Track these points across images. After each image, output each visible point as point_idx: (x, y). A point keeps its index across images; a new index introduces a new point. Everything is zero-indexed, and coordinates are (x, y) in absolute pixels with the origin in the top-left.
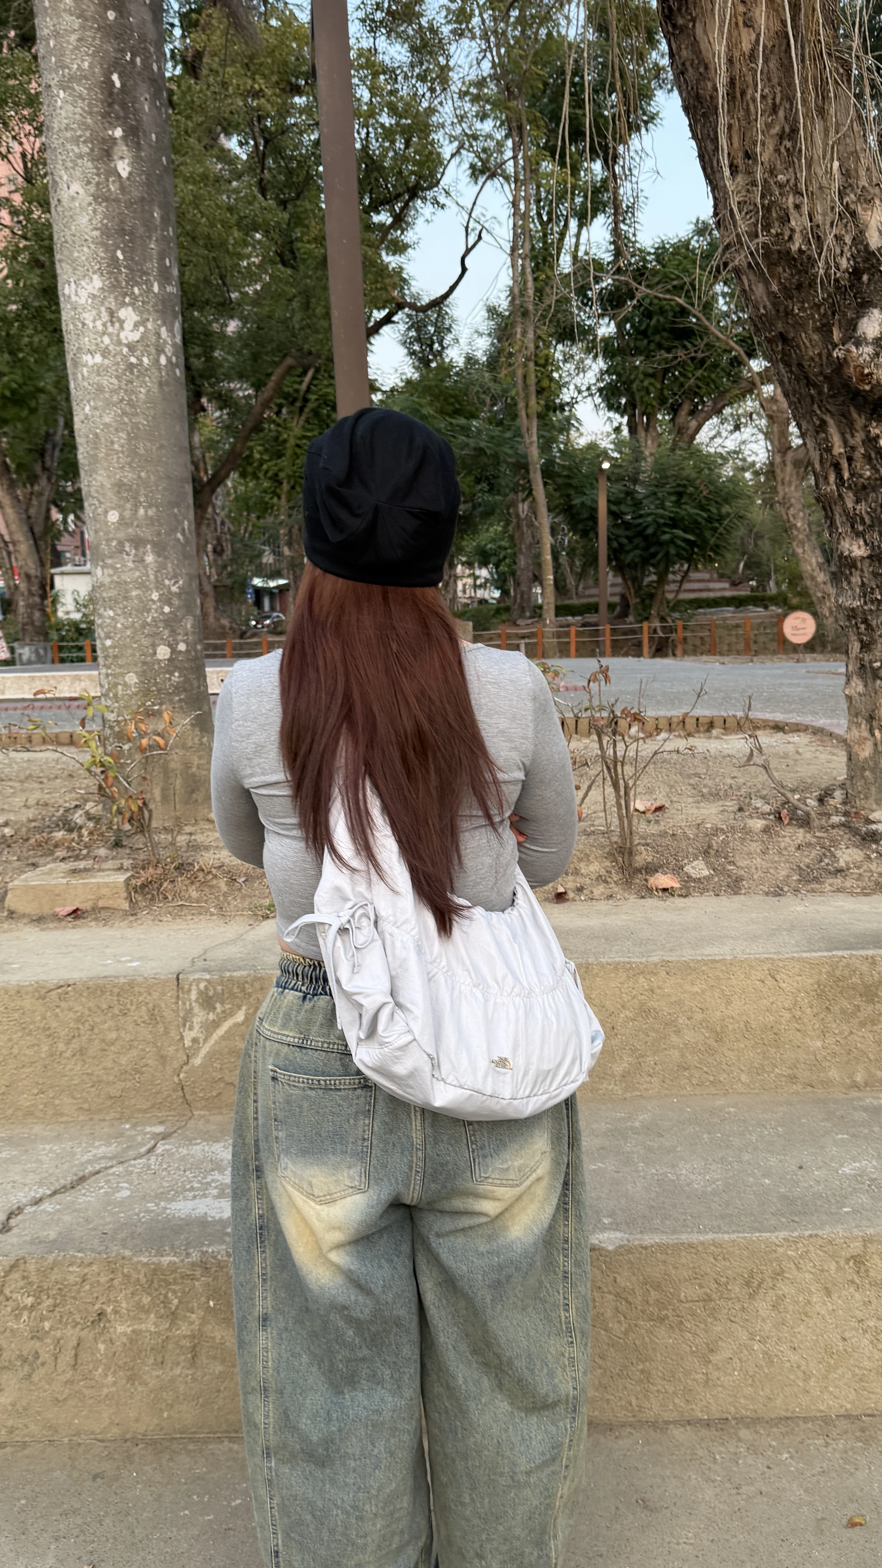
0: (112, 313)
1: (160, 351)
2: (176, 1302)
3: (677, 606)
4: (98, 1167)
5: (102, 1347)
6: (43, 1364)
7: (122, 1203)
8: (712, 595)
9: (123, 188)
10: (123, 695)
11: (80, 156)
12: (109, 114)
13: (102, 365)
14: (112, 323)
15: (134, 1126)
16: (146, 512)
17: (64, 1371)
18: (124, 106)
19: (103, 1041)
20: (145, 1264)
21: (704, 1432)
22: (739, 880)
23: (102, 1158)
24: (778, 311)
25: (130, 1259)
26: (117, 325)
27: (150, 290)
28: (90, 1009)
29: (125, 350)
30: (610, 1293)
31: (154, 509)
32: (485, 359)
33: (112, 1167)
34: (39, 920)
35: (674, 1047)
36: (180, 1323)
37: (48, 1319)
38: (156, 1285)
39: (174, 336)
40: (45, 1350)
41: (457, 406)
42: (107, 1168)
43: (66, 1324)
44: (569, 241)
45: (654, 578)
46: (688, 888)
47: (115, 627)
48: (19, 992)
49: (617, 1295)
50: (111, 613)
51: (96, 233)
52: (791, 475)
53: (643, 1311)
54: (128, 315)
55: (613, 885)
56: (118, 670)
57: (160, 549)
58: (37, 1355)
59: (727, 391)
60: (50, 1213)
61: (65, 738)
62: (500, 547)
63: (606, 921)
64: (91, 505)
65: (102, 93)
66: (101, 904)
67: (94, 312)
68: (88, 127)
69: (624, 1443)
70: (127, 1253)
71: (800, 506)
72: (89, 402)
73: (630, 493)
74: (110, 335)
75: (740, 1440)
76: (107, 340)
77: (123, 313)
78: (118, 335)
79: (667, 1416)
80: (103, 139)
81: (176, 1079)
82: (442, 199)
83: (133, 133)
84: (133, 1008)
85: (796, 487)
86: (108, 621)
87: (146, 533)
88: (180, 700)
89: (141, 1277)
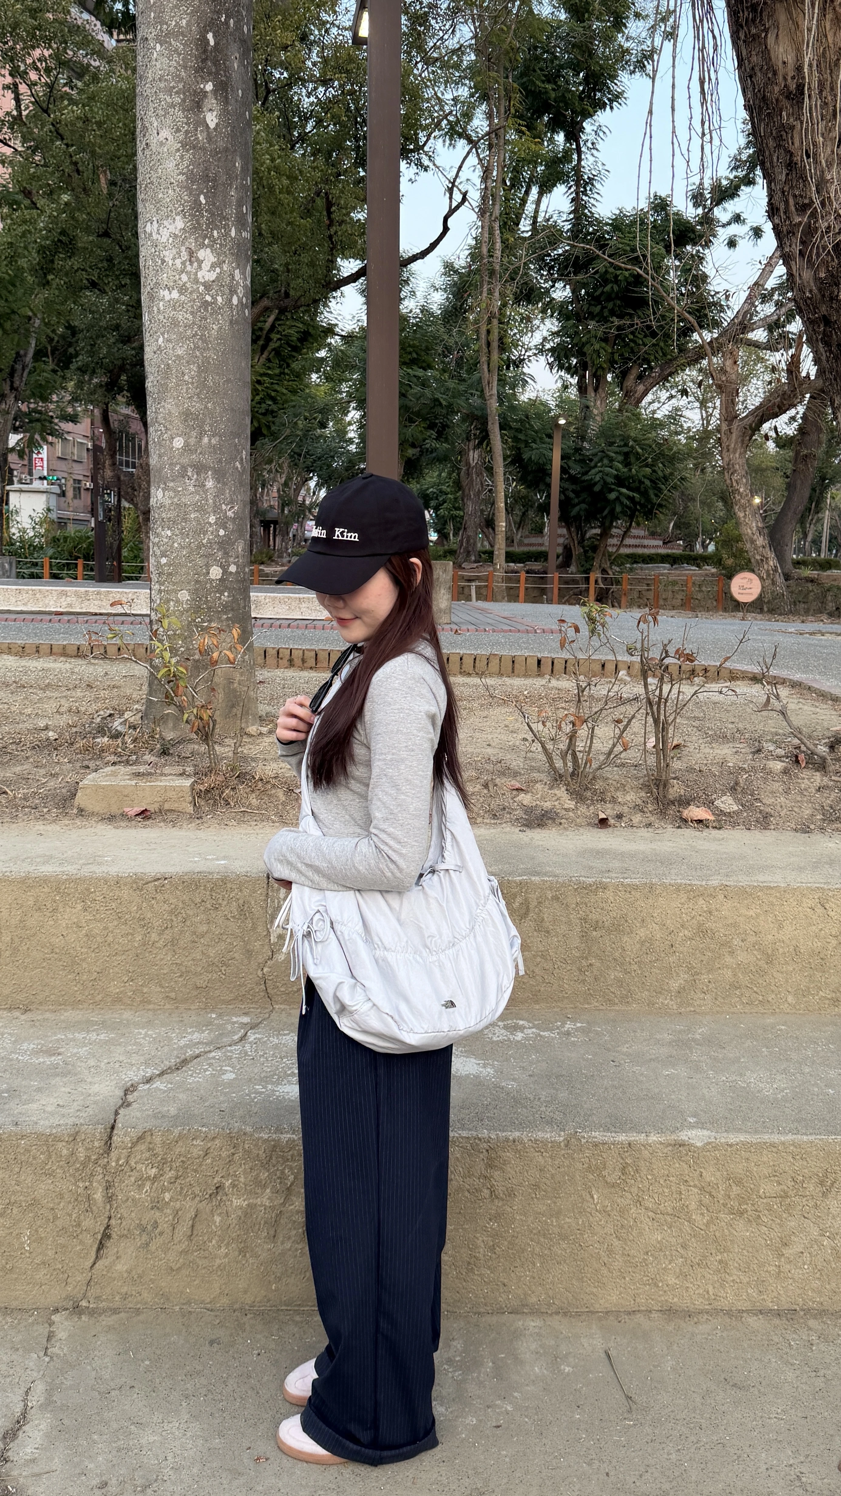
0: (191, 253)
1: (233, 291)
2: (291, 1178)
3: (619, 560)
4: (197, 1052)
5: (218, 1219)
6: (161, 1234)
7: (230, 1083)
8: (646, 551)
9: (209, 138)
10: (174, 612)
11: (173, 106)
12: (202, 69)
13: (178, 301)
14: (191, 263)
15: (220, 1016)
16: (210, 440)
17: (180, 1242)
18: (216, 63)
19: (194, 933)
20: (266, 1141)
21: (776, 1321)
22: (767, 816)
23: (198, 1043)
24: (823, 296)
25: (252, 1135)
26: (195, 264)
27: (227, 234)
28: (183, 902)
29: (201, 288)
30: (695, 1186)
31: (217, 438)
32: (439, 312)
33: (210, 1051)
34: (111, 819)
35: (727, 967)
36: (294, 1199)
37: (169, 1190)
38: (274, 1161)
39: (245, 279)
40: (164, 1219)
41: (415, 355)
42: (206, 1053)
43: (186, 1196)
44: (530, 207)
45: (598, 531)
46: (719, 821)
47: (172, 546)
48: (118, 882)
49: (702, 1189)
50: (169, 533)
51: (182, 178)
52: (736, 443)
53: (725, 1205)
54: (206, 255)
55: (649, 815)
56: (171, 587)
57: (220, 476)
58: (156, 1225)
59: (675, 359)
60: (165, 1092)
61: (72, 650)
62: (441, 491)
63: (653, 846)
64: (156, 431)
65: (197, 50)
66: (167, 806)
67: (174, 251)
68: (181, 80)
69: (704, 1328)
70: (249, 1129)
71: (744, 473)
72: (163, 334)
73: (578, 450)
74: (188, 273)
75: (810, 1329)
76: (185, 278)
77: (202, 254)
78: (196, 274)
79: (741, 1305)
80: (195, 91)
81: (260, 973)
82: (426, 161)
83: (223, 88)
84: (225, 903)
85: (740, 454)
86: (165, 540)
87: (208, 460)
88: (228, 619)
89: (261, 1153)
